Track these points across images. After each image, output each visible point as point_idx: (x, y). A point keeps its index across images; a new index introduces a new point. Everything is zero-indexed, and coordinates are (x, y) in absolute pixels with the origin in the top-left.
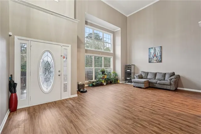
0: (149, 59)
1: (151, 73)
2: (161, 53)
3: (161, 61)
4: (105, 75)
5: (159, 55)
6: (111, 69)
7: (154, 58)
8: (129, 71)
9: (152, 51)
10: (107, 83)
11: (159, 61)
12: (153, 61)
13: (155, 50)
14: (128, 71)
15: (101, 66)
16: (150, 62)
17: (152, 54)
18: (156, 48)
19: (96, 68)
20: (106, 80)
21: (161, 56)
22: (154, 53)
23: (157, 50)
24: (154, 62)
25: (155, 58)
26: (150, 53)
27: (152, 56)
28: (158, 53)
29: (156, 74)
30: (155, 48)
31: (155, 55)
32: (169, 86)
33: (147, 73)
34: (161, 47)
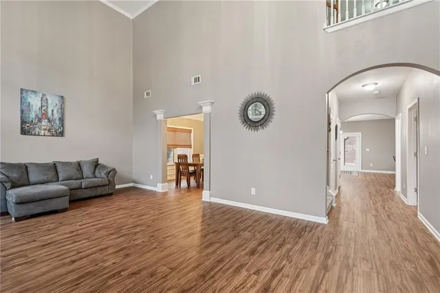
0: (23, 123)
2: (63, 114)
3: (62, 134)
5: (57, 116)
7: (40, 120)
9: (34, 101)
11: (56, 131)
12: (37, 129)
13: (44, 100)
16: (25, 132)
17: (35, 109)
18: (48, 97)
21: (62, 120)
22: (40, 108)
23: (50, 101)
24: (42, 133)
25: (44, 123)
26: (25, 104)
27: (32, 115)
28: (55, 111)
29: (54, 167)
30: (43, 95)
31: (45, 115)
32: (107, 187)
33: (24, 168)
34: (62, 97)
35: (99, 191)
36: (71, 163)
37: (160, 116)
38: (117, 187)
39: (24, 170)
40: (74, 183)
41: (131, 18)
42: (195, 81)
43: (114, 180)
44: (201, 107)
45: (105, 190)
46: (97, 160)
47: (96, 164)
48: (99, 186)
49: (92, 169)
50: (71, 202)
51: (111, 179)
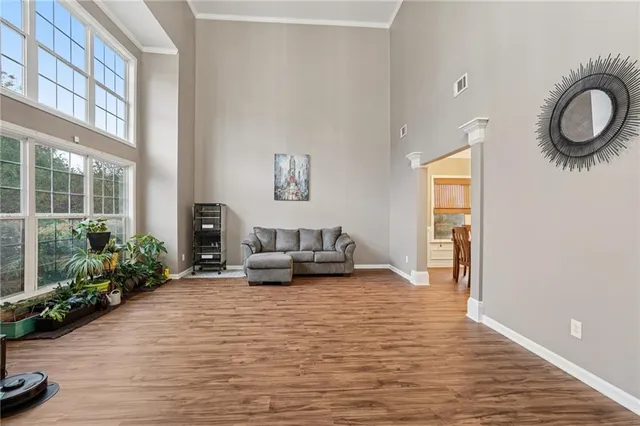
0: (276, 188)
1: (284, 231)
2: (308, 175)
3: (307, 198)
4: (112, 250)
5: (303, 178)
6: (123, 224)
7: (289, 184)
8: (211, 226)
9: (285, 164)
10: (124, 292)
11: (302, 196)
12: (286, 194)
13: (292, 163)
14: (204, 226)
15: (78, 206)
16: (277, 197)
17: (285, 172)
18: (295, 158)
19: (46, 215)
20: (118, 279)
21: (307, 182)
22: (289, 172)
23: (297, 162)
24: (290, 198)
25: (293, 186)
26: (277, 169)
27: (283, 180)
28: (301, 174)
29: (297, 234)
30: (292, 157)
31: (293, 178)
32: (342, 265)
33: (273, 234)
34: (308, 156)
35: (333, 269)
36: (312, 231)
37: (416, 163)
38: (357, 267)
39: (273, 236)
40: (307, 255)
41: (387, 26)
42: (460, 88)
43: (352, 256)
44: (467, 135)
45: (340, 269)
46: (340, 230)
47: (338, 234)
48: (333, 262)
49: (333, 239)
50: (295, 276)
51: (348, 255)
